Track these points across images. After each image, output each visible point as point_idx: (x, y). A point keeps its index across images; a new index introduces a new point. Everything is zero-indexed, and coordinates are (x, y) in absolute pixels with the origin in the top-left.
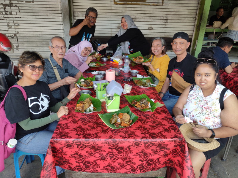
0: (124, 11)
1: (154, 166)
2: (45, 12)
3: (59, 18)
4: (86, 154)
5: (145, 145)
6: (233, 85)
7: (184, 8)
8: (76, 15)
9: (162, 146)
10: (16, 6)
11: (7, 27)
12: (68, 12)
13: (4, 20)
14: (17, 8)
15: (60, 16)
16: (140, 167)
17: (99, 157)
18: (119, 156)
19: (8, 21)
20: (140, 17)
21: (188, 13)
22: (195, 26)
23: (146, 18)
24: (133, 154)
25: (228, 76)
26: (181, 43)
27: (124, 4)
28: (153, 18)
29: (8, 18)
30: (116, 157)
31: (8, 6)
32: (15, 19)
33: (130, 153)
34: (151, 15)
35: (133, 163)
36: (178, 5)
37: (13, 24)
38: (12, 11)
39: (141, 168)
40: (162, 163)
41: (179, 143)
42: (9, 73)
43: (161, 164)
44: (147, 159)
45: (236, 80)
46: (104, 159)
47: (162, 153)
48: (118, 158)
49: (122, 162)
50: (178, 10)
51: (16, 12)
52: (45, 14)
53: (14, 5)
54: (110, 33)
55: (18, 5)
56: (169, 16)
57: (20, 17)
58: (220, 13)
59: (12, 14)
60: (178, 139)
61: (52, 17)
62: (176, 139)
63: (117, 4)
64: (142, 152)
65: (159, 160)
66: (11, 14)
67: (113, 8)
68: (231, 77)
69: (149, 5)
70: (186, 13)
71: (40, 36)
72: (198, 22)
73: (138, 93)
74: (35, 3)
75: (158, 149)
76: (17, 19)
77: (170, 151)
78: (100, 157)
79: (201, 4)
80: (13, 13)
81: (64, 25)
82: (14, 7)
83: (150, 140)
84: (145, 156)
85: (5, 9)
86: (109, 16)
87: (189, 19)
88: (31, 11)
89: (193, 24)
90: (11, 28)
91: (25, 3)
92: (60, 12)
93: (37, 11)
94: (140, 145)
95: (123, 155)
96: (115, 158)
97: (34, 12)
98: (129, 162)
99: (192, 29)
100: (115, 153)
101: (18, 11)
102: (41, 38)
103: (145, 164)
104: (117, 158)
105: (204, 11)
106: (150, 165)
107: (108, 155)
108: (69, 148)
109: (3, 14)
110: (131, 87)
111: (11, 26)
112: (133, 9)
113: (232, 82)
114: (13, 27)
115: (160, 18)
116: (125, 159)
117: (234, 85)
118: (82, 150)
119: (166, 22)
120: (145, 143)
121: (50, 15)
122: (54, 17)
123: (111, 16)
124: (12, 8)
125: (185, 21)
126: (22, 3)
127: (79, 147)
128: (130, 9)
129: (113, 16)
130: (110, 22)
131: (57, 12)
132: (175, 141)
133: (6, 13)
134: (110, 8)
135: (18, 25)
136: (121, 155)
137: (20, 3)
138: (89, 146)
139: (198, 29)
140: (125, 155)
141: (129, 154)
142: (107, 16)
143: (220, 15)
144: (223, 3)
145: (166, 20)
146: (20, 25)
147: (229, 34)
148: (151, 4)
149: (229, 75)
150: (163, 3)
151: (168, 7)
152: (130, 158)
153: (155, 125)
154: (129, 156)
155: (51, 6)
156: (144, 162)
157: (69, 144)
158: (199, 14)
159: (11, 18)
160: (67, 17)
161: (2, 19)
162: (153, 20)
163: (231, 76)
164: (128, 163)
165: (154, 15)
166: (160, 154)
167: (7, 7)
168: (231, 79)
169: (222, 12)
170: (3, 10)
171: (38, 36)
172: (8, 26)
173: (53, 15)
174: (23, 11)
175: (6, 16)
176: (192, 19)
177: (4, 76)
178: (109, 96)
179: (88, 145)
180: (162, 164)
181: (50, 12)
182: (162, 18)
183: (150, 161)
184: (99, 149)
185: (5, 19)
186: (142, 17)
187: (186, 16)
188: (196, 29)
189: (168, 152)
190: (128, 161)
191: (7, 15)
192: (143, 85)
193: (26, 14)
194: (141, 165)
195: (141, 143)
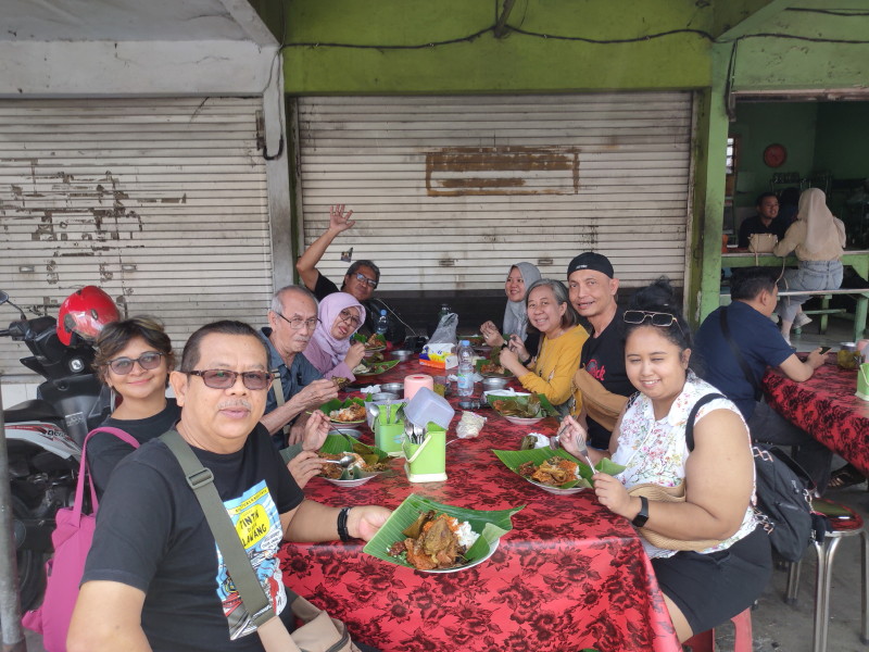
0: (458, 215)
1: (557, 642)
2: (217, 226)
3: (259, 242)
4: (348, 595)
5: (522, 560)
6: (816, 415)
7: (644, 197)
8: (313, 232)
9: (573, 566)
10: (133, 214)
11: (99, 276)
12: (289, 226)
13: (92, 255)
14: (136, 220)
15: (263, 237)
16: (514, 646)
17: (388, 605)
18: (448, 604)
19: (103, 260)
20: (509, 230)
21: (659, 213)
22: (689, 250)
23: (527, 230)
24: (489, 596)
25: (798, 390)
26: (588, 282)
27: (458, 194)
28: (551, 230)
29: (106, 249)
30: (439, 606)
31: (110, 216)
32: (125, 251)
33: (480, 592)
34: (544, 223)
35: (490, 628)
36: (625, 189)
37: (118, 268)
38: (121, 228)
39: (517, 648)
40: (582, 627)
41: (625, 552)
42: (100, 409)
43: (579, 633)
44: (532, 615)
45: (823, 398)
46: (403, 614)
47: (577, 591)
48: (446, 612)
49: (456, 627)
50: (625, 205)
51: (131, 232)
52: (218, 234)
53: (127, 212)
54: (417, 279)
55: (138, 212)
56: (599, 222)
57: (143, 246)
58: (768, 210)
59: (118, 239)
60: (620, 540)
61: (237, 242)
62: (612, 540)
63: (436, 195)
64: (516, 587)
65: (571, 618)
66: (116, 237)
67: (425, 208)
68: (808, 392)
69: (535, 193)
70: (652, 213)
71: (199, 298)
72: (693, 239)
73: (505, 436)
74: (189, 202)
75: (563, 573)
76: (132, 251)
77: (601, 582)
78: (391, 607)
79: (695, 185)
80: (121, 235)
81: (275, 262)
82: (128, 216)
83: (537, 545)
84: (527, 600)
85: (98, 224)
86: (414, 232)
87: (664, 228)
88: (177, 227)
89: (680, 244)
90: (110, 279)
91: (159, 203)
92: (263, 225)
93: (194, 227)
94: (507, 561)
95: (458, 599)
96: (435, 612)
97: (184, 229)
98: (478, 624)
99: (680, 260)
100: (434, 591)
101: (138, 229)
102: (201, 305)
103: (530, 633)
104: (441, 612)
105: (707, 203)
106: (547, 639)
107: (411, 599)
108: (299, 574)
109: (90, 239)
110: (482, 420)
111: (111, 273)
112: (486, 207)
113: (811, 407)
114: (116, 276)
115: (572, 230)
116: (467, 613)
117: (820, 415)
118: (337, 580)
119: (593, 242)
120: (523, 554)
121: (233, 234)
122: (245, 242)
123: (420, 231)
124: (120, 220)
125: (653, 237)
126: (153, 204)
127: (329, 569)
128: (477, 207)
129: (425, 231)
130: (416, 247)
131: (254, 226)
132: (611, 546)
133: (102, 235)
134: (415, 208)
135: (134, 270)
136: (454, 600)
137: (144, 204)
138: (356, 565)
139: (698, 258)
140: (464, 599)
141: (479, 597)
142: (407, 232)
143: (769, 214)
144: (779, 182)
145: (592, 234)
146: (139, 268)
147: (805, 274)
148: (539, 190)
149: (801, 386)
150: (576, 186)
151: (595, 198)
152: (481, 612)
153: (552, 508)
154: (479, 604)
155: (237, 210)
156: (526, 626)
157: (299, 561)
158: (694, 212)
159: (114, 248)
160: (286, 238)
161: (87, 255)
162: (550, 238)
163: (806, 388)
164: (477, 630)
165: (554, 222)
166: (572, 595)
167: (105, 220)
168: (808, 397)
169: (772, 207)
170: (94, 228)
171: (193, 298)
172: (104, 273)
173: (240, 234)
174: (151, 227)
175: (100, 244)
176: (674, 228)
177: (84, 420)
178: (414, 434)
179: (355, 561)
180: (583, 635)
181: (234, 226)
182: (580, 230)
183: (546, 623)
184: (386, 578)
185: (96, 253)
186: (515, 230)
187: (653, 221)
188: (693, 261)
189: (596, 585)
190: (476, 620)
191: (103, 240)
192: (518, 413)
193: (162, 235)
194: (517, 636)
195: (511, 554)
